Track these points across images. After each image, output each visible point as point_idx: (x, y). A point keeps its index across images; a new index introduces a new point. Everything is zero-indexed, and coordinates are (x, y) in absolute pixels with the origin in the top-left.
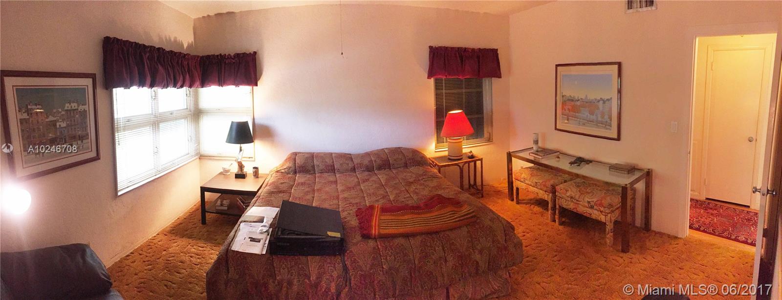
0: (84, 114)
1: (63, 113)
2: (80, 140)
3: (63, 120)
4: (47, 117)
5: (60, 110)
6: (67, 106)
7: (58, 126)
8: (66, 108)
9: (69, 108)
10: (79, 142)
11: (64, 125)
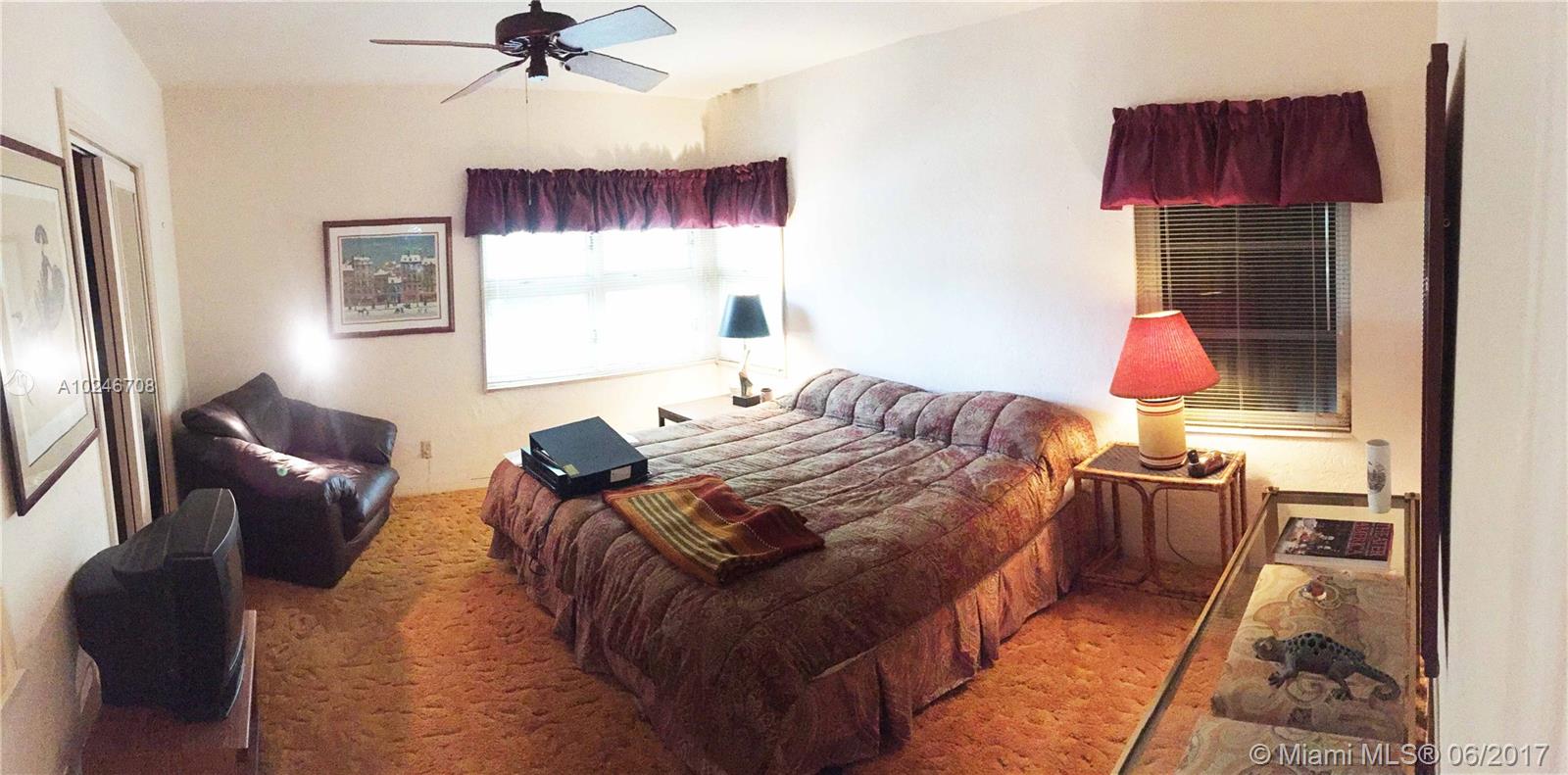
0: (430, 269)
1: (399, 266)
2: (421, 301)
3: (398, 275)
4: (377, 271)
5: (394, 263)
6: (404, 258)
7: (390, 282)
8: (402, 260)
9: (408, 261)
10: (421, 304)
11: (398, 280)
